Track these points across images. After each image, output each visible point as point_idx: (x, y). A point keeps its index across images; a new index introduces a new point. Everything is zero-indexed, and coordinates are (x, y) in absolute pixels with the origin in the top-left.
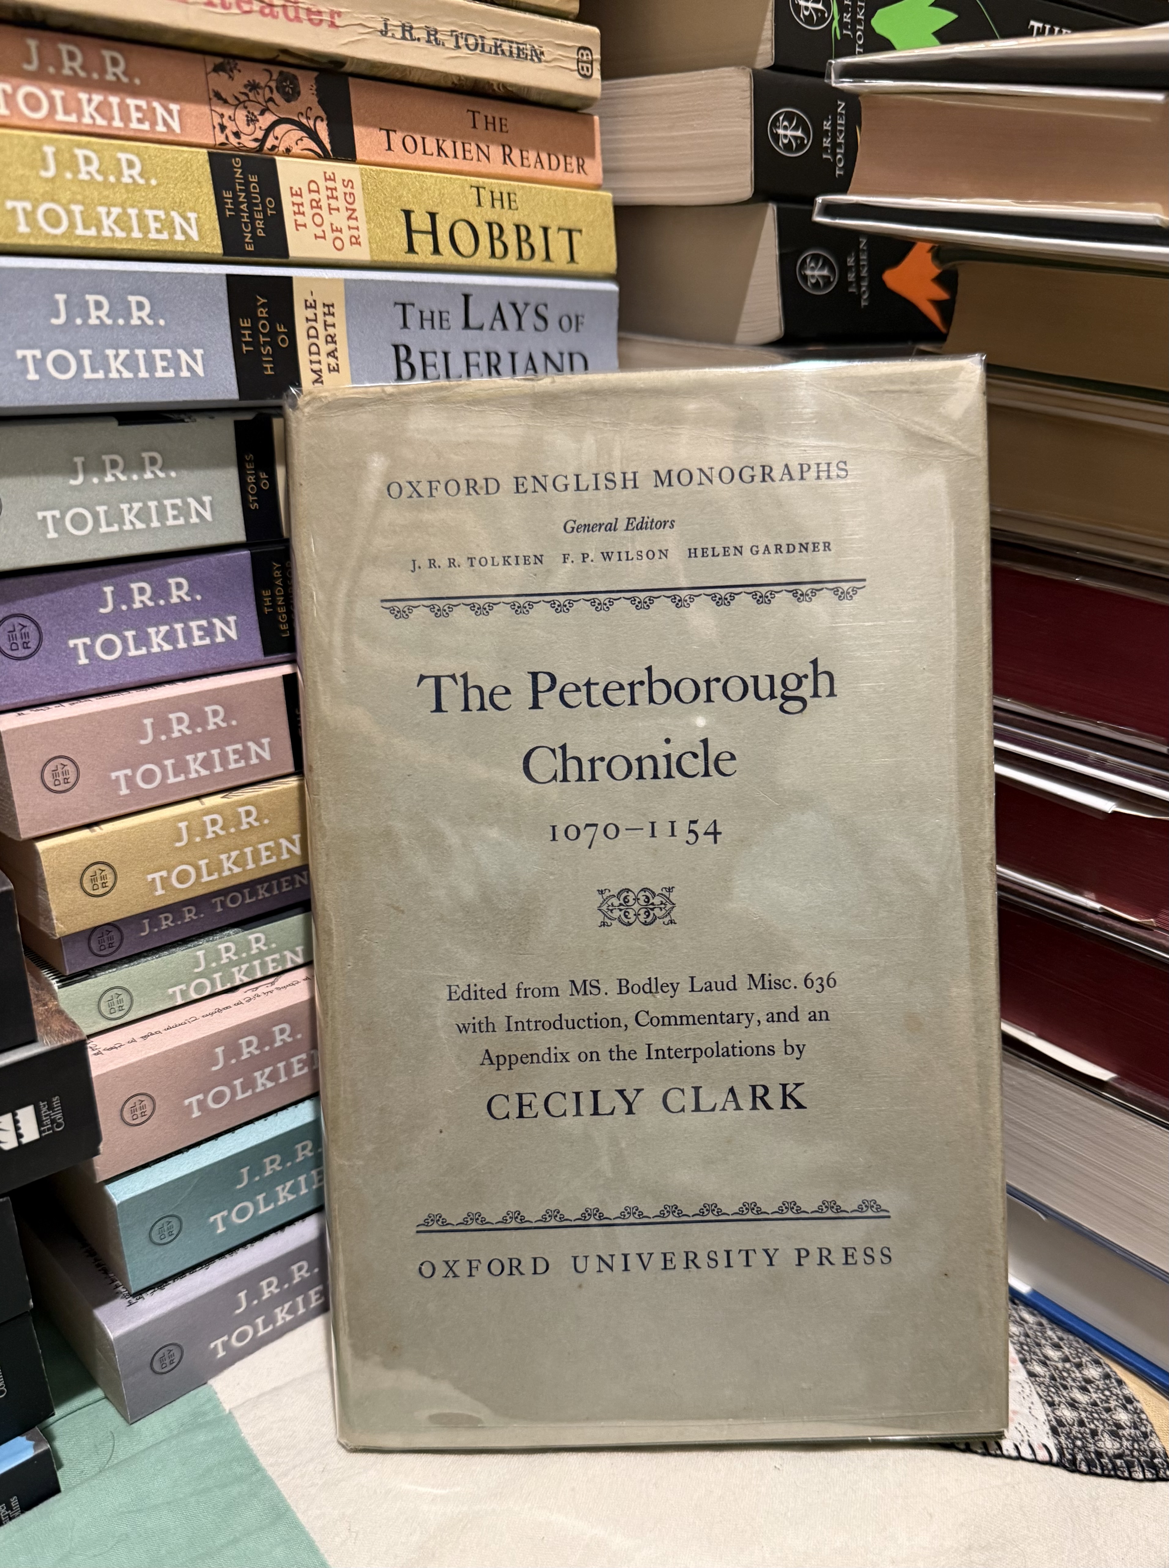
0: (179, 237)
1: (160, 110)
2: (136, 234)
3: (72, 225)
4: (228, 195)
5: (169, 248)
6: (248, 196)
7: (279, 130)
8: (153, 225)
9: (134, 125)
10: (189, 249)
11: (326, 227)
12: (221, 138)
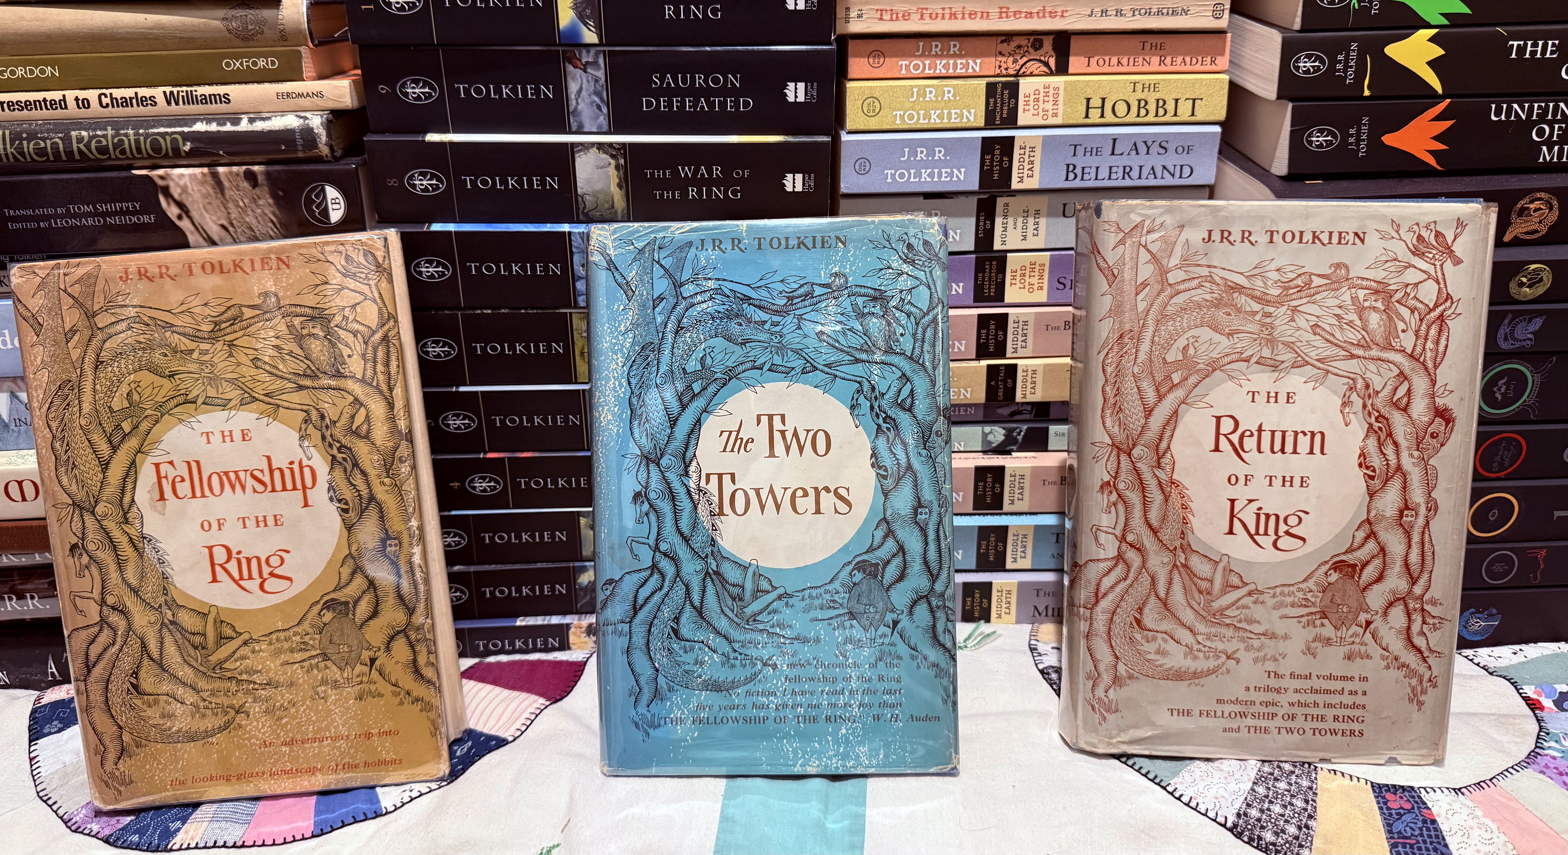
0: (965, 120)
1: (971, 63)
2: (945, 120)
3: (919, 119)
4: (992, 100)
5: (959, 125)
6: (1002, 100)
7: (1028, 65)
8: (953, 116)
9: (958, 71)
10: (968, 125)
11: (1040, 110)
12: (998, 71)
